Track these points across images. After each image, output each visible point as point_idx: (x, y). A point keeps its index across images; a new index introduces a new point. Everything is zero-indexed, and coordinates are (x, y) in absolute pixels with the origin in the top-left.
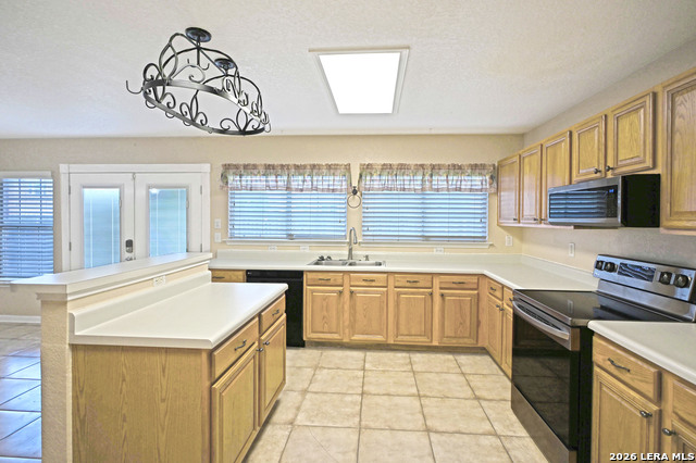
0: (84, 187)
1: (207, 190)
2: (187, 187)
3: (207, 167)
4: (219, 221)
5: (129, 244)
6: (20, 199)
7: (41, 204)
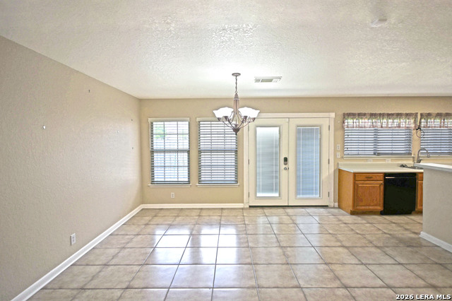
0: (258, 126)
1: (332, 128)
2: (321, 126)
3: (333, 115)
4: (339, 146)
5: (286, 160)
6: (211, 134)
7: (225, 137)
